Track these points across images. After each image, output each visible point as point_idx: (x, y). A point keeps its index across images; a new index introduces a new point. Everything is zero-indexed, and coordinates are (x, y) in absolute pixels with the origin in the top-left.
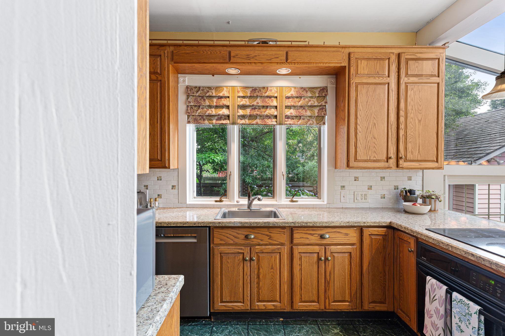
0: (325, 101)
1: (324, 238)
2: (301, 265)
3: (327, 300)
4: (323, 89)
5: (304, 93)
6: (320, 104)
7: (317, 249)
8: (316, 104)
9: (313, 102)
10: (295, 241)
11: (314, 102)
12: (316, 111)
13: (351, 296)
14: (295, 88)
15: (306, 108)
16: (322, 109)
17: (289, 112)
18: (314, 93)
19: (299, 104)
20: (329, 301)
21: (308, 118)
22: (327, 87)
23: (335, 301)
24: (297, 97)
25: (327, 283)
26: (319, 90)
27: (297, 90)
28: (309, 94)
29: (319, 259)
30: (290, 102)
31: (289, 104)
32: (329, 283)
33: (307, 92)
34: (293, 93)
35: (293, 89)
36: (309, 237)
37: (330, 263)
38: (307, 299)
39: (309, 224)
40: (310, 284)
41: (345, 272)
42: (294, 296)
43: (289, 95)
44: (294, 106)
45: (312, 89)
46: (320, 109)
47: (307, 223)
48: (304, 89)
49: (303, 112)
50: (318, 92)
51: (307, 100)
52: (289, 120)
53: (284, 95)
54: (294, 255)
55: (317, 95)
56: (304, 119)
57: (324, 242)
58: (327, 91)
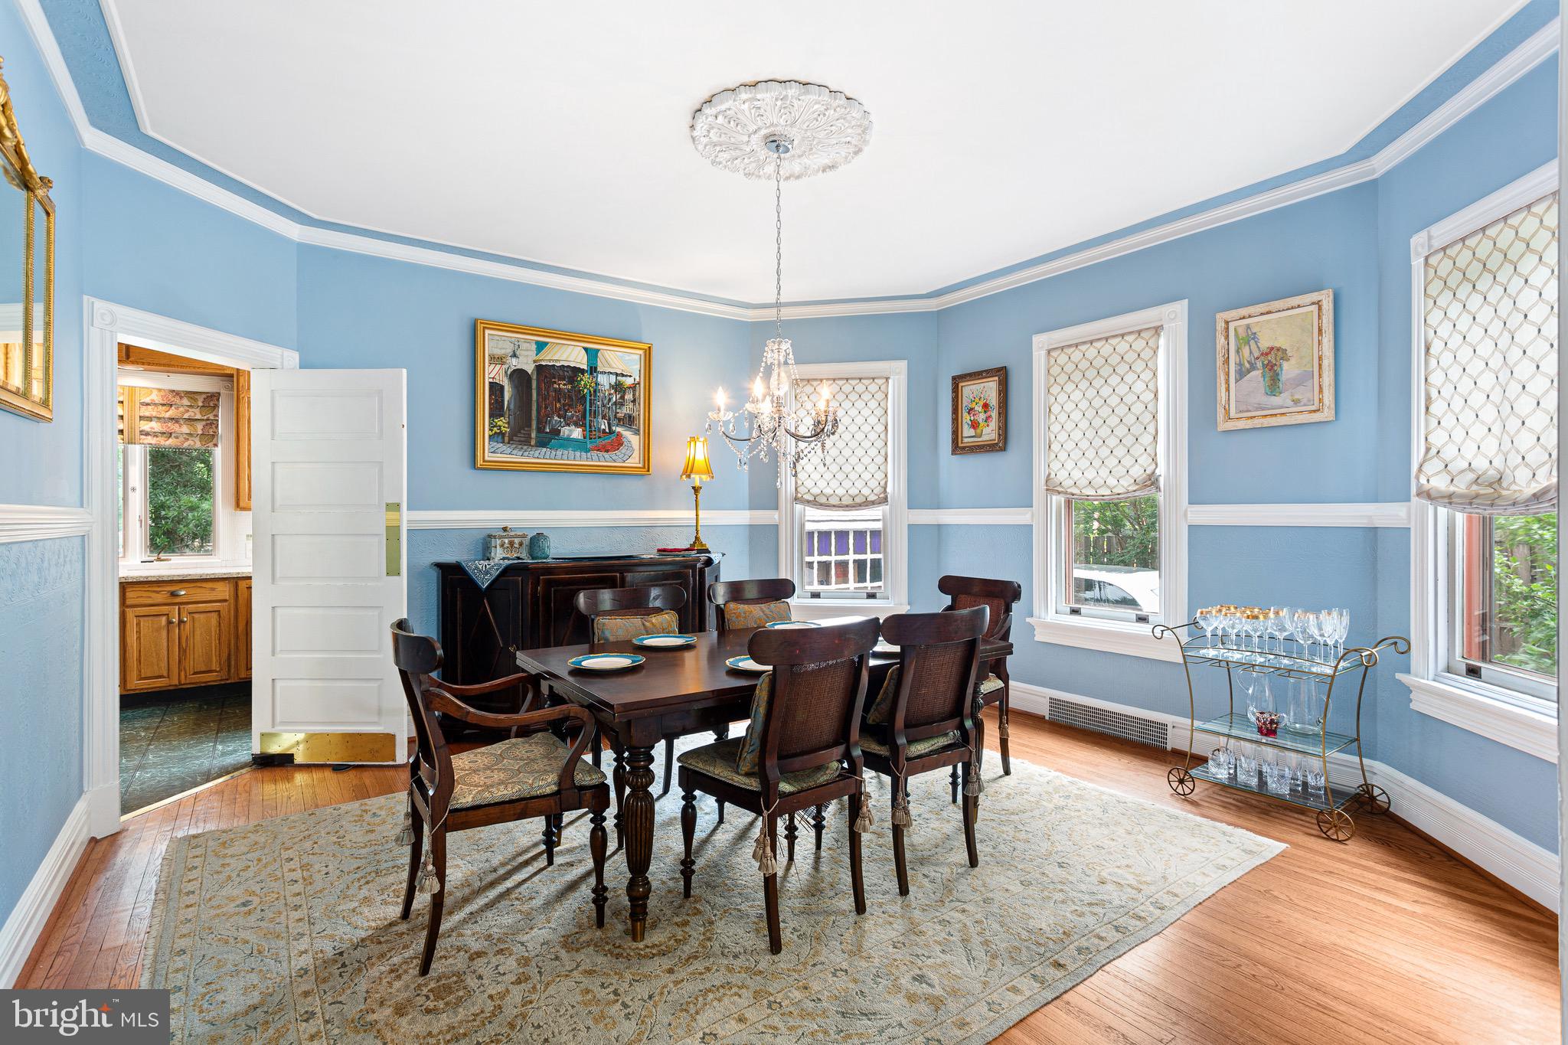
0: (214, 413)
1: (178, 595)
2: (139, 632)
3: (183, 673)
4: (211, 396)
5: (177, 400)
6: (205, 418)
7: (165, 609)
8: (198, 417)
9: (193, 414)
10: (129, 602)
11: (195, 414)
12: (199, 427)
13: (220, 664)
14: (160, 390)
15: (182, 422)
16: (211, 424)
17: (146, 426)
18: (196, 400)
19: (167, 415)
20: (186, 673)
21: (185, 436)
22: (219, 394)
23: (195, 673)
24: (163, 405)
25: (183, 651)
26: (204, 396)
27: (162, 393)
28: (186, 402)
29: (170, 622)
30: (147, 412)
31: (147, 414)
32: (185, 651)
33: (181, 398)
34: (155, 397)
35: (155, 392)
36: (153, 595)
37: (187, 626)
38: (149, 675)
39: (150, 579)
40: (154, 655)
41: (211, 637)
42: (128, 673)
43: (148, 400)
44: (159, 418)
45: (191, 395)
46: (207, 425)
47: (147, 577)
48: (176, 393)
49: (175, 427)
50: (202, 400)
51: (182, 409)
52: (149, 437)
53: (137, 398)
54: (128, 620)
55: (200, 404)
56: (177, 438)
57: (178, 600)
58: (218, 400)
